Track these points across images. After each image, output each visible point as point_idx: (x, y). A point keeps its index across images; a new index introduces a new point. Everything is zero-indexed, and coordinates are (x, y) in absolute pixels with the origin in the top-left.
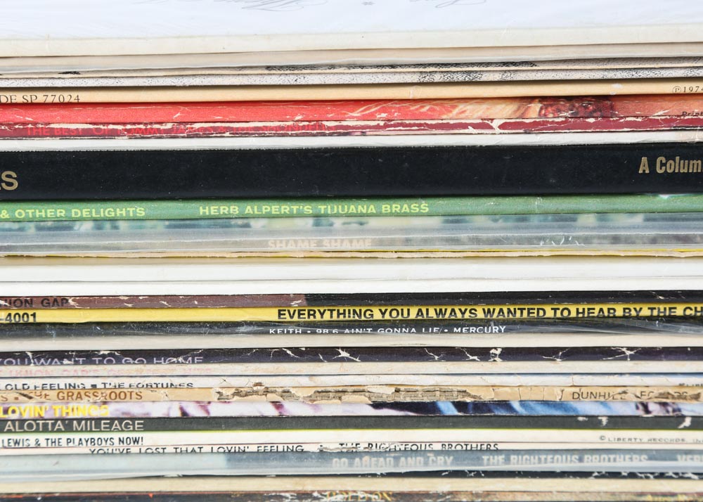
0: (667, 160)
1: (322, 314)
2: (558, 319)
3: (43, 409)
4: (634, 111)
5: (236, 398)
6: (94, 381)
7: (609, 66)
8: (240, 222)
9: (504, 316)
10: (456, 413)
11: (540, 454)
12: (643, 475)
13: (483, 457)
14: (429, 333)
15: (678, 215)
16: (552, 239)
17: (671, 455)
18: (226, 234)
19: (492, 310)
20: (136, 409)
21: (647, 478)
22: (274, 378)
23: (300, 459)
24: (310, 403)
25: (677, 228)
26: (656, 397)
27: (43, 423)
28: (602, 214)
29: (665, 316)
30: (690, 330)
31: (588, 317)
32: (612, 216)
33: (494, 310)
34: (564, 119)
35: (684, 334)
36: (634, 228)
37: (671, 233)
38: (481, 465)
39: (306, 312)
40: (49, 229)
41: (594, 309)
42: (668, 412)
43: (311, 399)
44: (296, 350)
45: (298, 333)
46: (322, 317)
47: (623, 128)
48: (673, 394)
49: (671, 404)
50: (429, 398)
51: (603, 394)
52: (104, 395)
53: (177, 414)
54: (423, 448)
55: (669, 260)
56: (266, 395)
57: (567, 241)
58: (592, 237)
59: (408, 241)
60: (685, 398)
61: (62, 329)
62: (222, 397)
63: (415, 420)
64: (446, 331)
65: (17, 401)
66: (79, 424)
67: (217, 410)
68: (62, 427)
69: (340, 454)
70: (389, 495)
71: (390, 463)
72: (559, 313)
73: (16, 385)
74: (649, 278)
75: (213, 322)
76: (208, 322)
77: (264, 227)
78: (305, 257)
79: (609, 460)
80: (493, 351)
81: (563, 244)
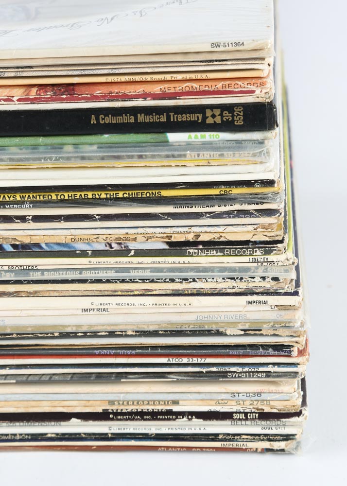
0: (105, 117)
2: (59, 200)
4: (85, 91)
7: (70, 69)
9: (31, 199)
10: (13, 250)
11: (59, 271)
12: (113, 281)
13: (30, 273)
15: (113, 145)
17: (127, 270)
21: (116, 282)
25: (113, 152)
26: (114, 240)
28: (75, 145)
29: (114, 198)
30: (127, 205)
31: (74, 199)
32: (81, 146)
33: (25, 196)
34: (50, 96)
35: (123, 206)
36: (92, 152)
37: (109, 154)
38: (30, 277)
41: (77, 195)
42: (122, 247)
47: (81, 100)
48: (123, 238)
49: (123, 243)
51: (86, 239)
55: (113, 169)
57: (56, 159)
58: (72, 157)
60: (129, 240)
64: (2, 207)
72: (59, 197)
79: (95, 273)
80: (27, 217)
81: (54, 160)
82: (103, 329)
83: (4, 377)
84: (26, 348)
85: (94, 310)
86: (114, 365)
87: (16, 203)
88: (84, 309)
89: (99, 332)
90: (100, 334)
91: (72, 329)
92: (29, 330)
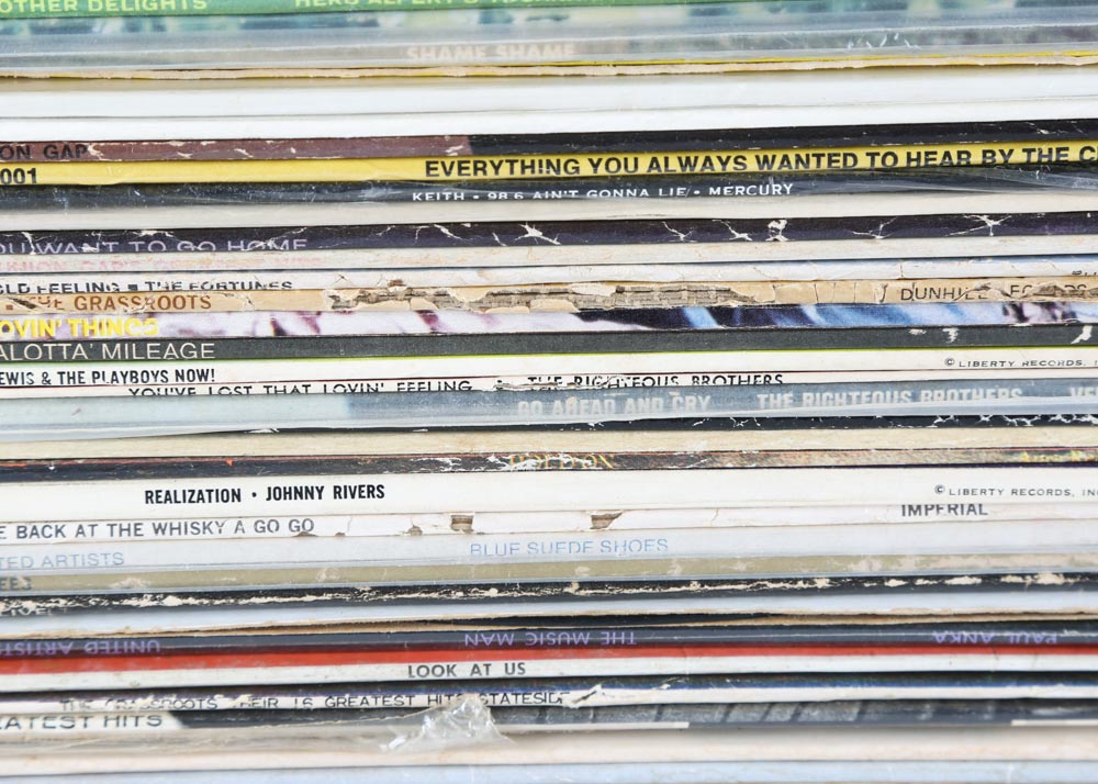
1: (497, 168)
2: (878, 170)
3: (53, 325)
5: (362, 305)
6: (133, 280)
8: (361, 18)
9: (791, 168)
10: (715, 326)
11: (847, 390)
12: (1014, 420)
13: (759, 396)
14: (669, 197)
16: (867, 38)
17: (1060, 387)
18: (339, 37)
19: (770, 159)
20: (202, 324)
21: (1022, 424)
22: (421, 273)
23: (468, 403)
24: (480, 312)
25: (1070, 17)
26: (1035, 295)
27: (53, 348)
29: (1049, 162)
30: (1091, 183)
31: (926, 166)
33: (774, 157)
35: (1081, 190)
36: (1000, 18)
37: (1059, 25)
38: (758, 408)
39: (471, 165)
40: (52, 30)
41: (935, 153)
42: (1055, 317)
43: (482, 306)
44: (456, 227)
45: (459, 200)
46: (497, 173)
48: (1063, 288)
49: (1059, 305)
50: (672, 301)
51: (950, 291)
52: (150, 301)
53: (268, 332)
54: (662, 383)
55: (1058, 70)
56: (409, 300)
57: (891, 41)
58: (932, 34)
59: (633, 46)
60: (1082, 295)
61: (78, 195)
62: (339, 304)
63: (649, 337)
64: (697, 192)
65: (10, 312)
66: (111, 350)
67: (332, 325)
68: (83, 354)
69: (530, 394)
70: (609, 459)
71: (610, 409)
72: (878, 160)
73: (8, 286)
74: (1025, 100)
75: (321, 183)
76: (314, 183)
77: (400, 25)
78: (467, 76)
79: (961, 397)
80: (772, 225)
81: (884, 46)
82: (965, 568)
83: (654, 712)
84: (726, 624)
85: (939, 508)
86: (990, 678)
87: (743, 179)
88: (911, 507)
89: (951, 577)
90: (955, 581)
91: (870, 567)
92: (740, 571)
